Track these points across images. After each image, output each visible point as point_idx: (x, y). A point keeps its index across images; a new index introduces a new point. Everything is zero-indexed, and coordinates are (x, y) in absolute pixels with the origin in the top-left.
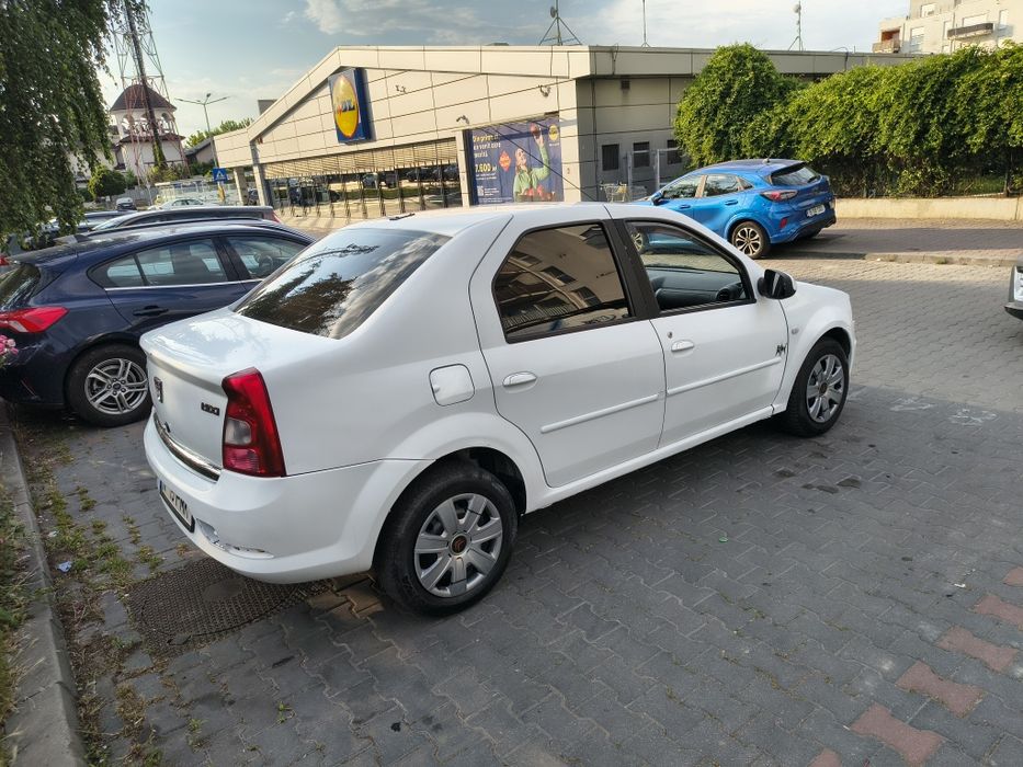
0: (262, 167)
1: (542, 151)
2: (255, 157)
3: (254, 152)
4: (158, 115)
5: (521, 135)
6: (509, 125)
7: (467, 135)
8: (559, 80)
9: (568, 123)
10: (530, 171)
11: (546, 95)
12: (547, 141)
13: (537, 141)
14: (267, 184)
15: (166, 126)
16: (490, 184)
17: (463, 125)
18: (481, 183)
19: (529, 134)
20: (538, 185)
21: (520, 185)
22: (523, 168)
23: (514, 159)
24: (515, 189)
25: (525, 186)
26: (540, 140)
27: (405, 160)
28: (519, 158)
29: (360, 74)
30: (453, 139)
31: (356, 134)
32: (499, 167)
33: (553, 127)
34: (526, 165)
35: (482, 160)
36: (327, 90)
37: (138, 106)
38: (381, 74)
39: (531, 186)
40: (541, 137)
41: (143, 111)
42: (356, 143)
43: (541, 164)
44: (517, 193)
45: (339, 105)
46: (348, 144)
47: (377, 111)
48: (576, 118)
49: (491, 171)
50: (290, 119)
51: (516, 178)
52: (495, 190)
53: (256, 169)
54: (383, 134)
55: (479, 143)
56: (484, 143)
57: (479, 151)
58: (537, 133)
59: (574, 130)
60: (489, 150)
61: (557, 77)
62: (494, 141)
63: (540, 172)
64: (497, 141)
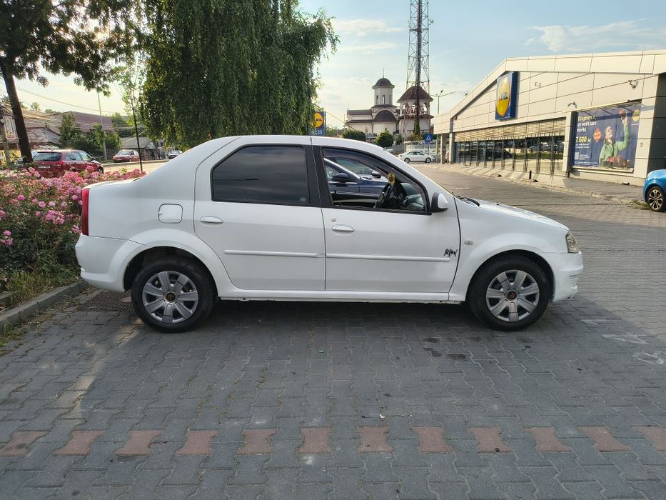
0: (454, 134)
1: (625, 128)
2: (451, 128)
3: (452, 125)
4: (422, 103)
5: (612, 117)
6: (605, 109)
7: (575, 115)
8: (646, 76)
9: (647, 108)
10: (614, 143)
11: (634, 87)
12: (630, 122)
13: (623, 121)
14: (455, 144)
15: (425, 109)
16: (584, 151)
17: (573, 108)
18: (578, 150)
19: (618, 116)
20: (618, 155)
21: (605, 154)
22: (610, 141)
23: (604, 135)
24: (601, 156)
25: (609, 154)
26: (625, 121)
27: (533, 132)
28: (607, 134)
29: (516, 76)
30: (564, 118)
31: (506, 114)
32: (593, 140)
33: (637, 111)
34: (612, 139)
35: (582, 134)
36: (495, 87)
37: (412, 98)
38: (528, 75)
39: (613, 155)
40: (626, 118)
41: (414, 101)
42: (506, 120)
43: (622, 139)
44: (602, 159)
45: (499, 96)
46: (502, 120)
47: (522, 99)
48: (654, 104)
49: (586, 143)
50: (473, 105)
51: (604, 147)
52: (587, 156)
53: (451, 136)
54: (523, 114)
55: (582, 122)
56: (586, 121)
57: (581, 127)
58: (623, 115)
59: (651, 113)
60: (587, 127)
61: (645, 74)
62: (592, 120)
63: (621, 145)
64: (594, 120)
